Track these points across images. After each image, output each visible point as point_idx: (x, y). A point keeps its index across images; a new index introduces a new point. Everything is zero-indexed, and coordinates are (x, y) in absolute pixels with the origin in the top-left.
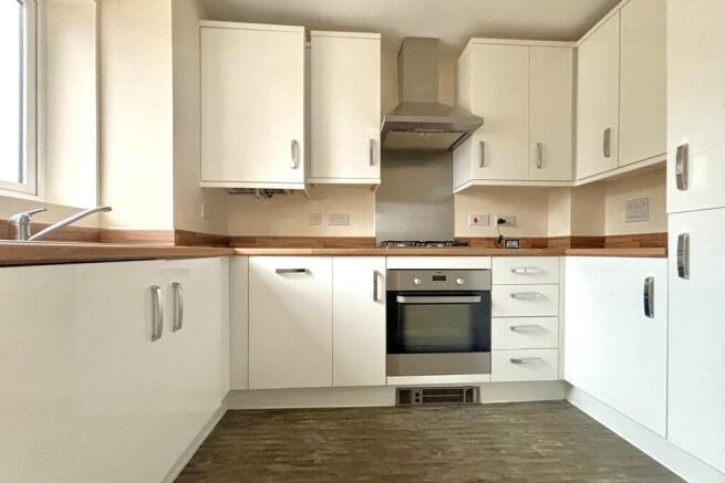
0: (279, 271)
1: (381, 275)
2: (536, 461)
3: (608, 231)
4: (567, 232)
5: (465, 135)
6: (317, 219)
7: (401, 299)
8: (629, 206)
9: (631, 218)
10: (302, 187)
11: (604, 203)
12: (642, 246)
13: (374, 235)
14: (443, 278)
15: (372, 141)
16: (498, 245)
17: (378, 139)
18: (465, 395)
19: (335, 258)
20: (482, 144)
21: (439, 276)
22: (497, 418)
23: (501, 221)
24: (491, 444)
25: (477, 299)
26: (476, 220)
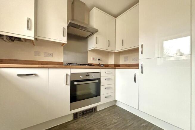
0: (19, 75)
1: (69, 75)
2: (116, 124)
3: (120, 63)
4: (113, 63)
5: (92, 34)
6: (38, 54)
7: (76, 83)
8: (125, 58)
9: (125, 60)
10: (33, 39)
11: (119, 57)
12: (127, 66)
13: (62, 61)
14: (89, 75)
15: (64, 28)
16: (99, 66)
17: (66, 28)
18: (93, 110)
19: (49, 69)
20: (97, 37)
21: (87, 75)
22: (103, 115)
23: (99, 60)
24: (104, 123)
25: (97, 81)
26: (93, 59)
